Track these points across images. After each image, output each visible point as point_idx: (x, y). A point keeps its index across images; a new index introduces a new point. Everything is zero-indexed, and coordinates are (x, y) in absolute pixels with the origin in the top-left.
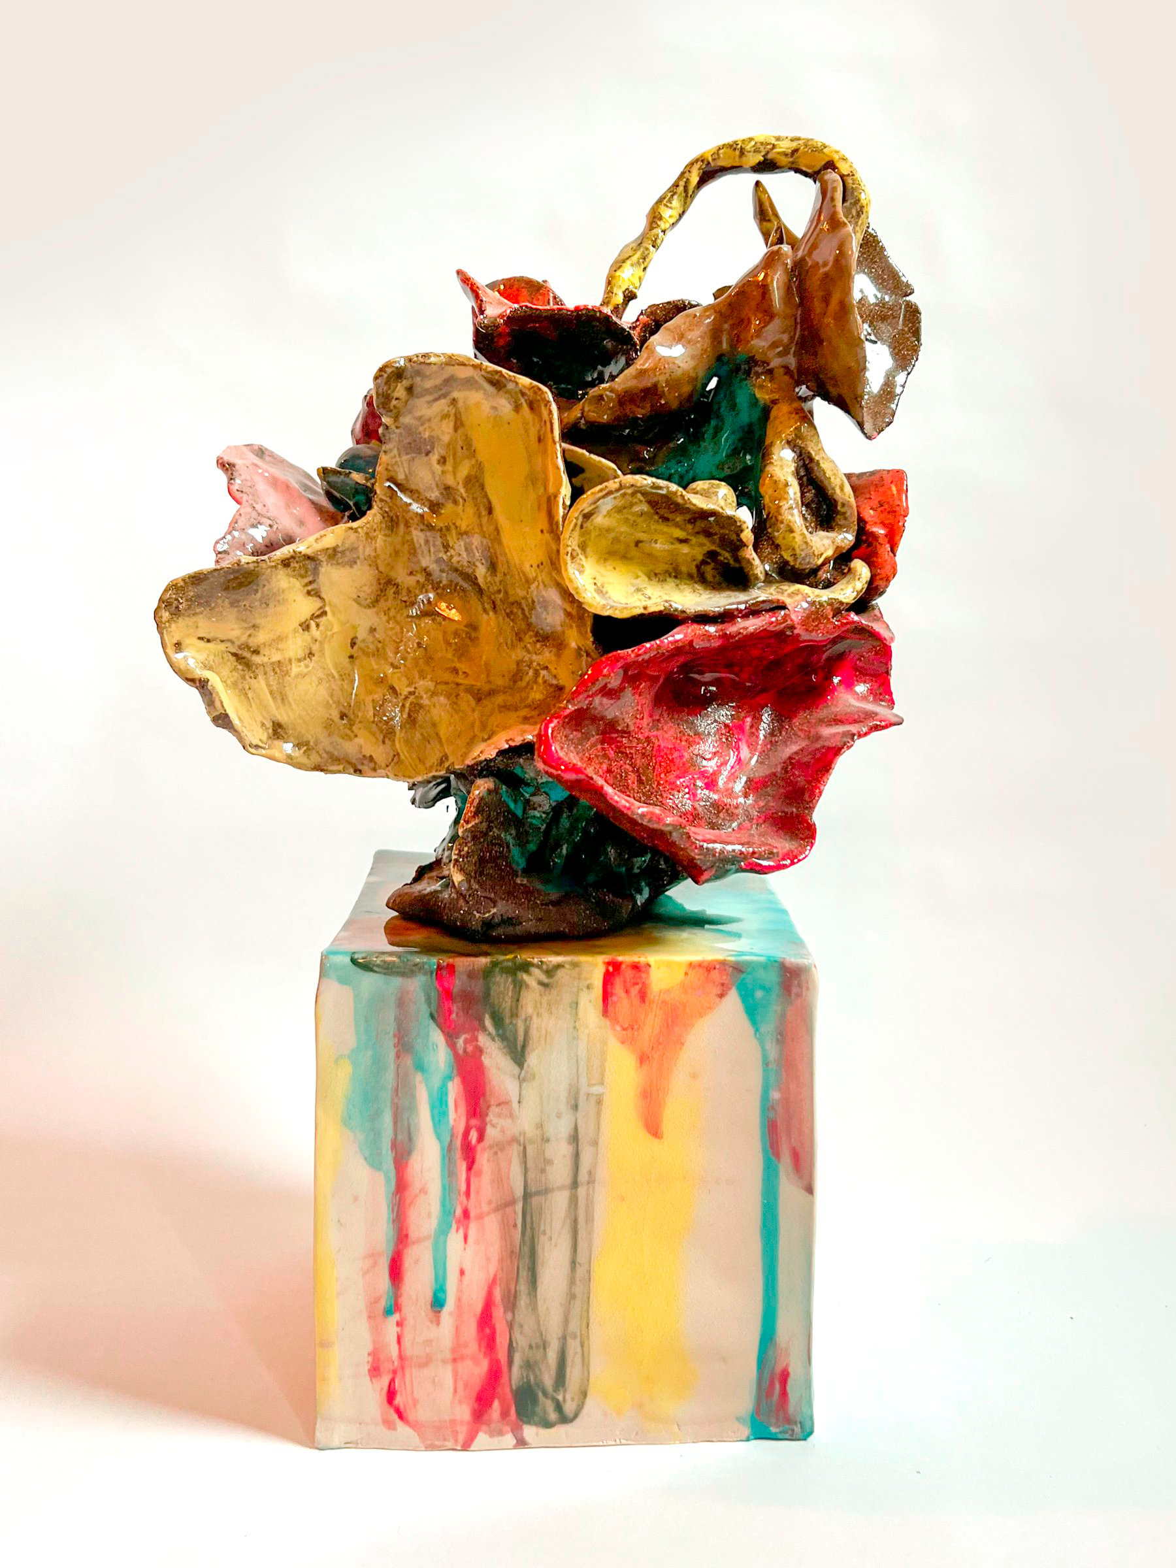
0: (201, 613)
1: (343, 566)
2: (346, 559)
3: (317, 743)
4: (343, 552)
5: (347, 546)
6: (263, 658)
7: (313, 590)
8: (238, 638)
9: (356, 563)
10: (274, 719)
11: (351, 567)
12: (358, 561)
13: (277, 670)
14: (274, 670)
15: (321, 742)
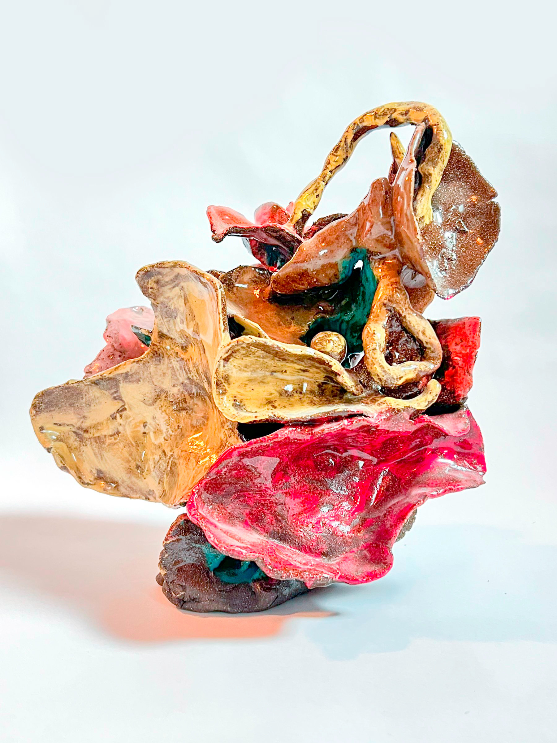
0: (54, 410)
1: (133, 383)
2: (134, 379)
3: (123, 482)
4: (132, 375)
5: (133, 371)
6: (89, 434)
7: (117, 396)
8: (76, 424)
9: (140, 381)
10: (98, 468)
11: (137, 383)
12: (141, 380)
13: (98, 441)
14: (96, 441)
15: (125, 482)
